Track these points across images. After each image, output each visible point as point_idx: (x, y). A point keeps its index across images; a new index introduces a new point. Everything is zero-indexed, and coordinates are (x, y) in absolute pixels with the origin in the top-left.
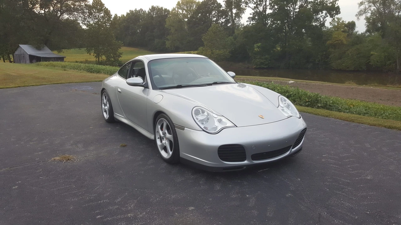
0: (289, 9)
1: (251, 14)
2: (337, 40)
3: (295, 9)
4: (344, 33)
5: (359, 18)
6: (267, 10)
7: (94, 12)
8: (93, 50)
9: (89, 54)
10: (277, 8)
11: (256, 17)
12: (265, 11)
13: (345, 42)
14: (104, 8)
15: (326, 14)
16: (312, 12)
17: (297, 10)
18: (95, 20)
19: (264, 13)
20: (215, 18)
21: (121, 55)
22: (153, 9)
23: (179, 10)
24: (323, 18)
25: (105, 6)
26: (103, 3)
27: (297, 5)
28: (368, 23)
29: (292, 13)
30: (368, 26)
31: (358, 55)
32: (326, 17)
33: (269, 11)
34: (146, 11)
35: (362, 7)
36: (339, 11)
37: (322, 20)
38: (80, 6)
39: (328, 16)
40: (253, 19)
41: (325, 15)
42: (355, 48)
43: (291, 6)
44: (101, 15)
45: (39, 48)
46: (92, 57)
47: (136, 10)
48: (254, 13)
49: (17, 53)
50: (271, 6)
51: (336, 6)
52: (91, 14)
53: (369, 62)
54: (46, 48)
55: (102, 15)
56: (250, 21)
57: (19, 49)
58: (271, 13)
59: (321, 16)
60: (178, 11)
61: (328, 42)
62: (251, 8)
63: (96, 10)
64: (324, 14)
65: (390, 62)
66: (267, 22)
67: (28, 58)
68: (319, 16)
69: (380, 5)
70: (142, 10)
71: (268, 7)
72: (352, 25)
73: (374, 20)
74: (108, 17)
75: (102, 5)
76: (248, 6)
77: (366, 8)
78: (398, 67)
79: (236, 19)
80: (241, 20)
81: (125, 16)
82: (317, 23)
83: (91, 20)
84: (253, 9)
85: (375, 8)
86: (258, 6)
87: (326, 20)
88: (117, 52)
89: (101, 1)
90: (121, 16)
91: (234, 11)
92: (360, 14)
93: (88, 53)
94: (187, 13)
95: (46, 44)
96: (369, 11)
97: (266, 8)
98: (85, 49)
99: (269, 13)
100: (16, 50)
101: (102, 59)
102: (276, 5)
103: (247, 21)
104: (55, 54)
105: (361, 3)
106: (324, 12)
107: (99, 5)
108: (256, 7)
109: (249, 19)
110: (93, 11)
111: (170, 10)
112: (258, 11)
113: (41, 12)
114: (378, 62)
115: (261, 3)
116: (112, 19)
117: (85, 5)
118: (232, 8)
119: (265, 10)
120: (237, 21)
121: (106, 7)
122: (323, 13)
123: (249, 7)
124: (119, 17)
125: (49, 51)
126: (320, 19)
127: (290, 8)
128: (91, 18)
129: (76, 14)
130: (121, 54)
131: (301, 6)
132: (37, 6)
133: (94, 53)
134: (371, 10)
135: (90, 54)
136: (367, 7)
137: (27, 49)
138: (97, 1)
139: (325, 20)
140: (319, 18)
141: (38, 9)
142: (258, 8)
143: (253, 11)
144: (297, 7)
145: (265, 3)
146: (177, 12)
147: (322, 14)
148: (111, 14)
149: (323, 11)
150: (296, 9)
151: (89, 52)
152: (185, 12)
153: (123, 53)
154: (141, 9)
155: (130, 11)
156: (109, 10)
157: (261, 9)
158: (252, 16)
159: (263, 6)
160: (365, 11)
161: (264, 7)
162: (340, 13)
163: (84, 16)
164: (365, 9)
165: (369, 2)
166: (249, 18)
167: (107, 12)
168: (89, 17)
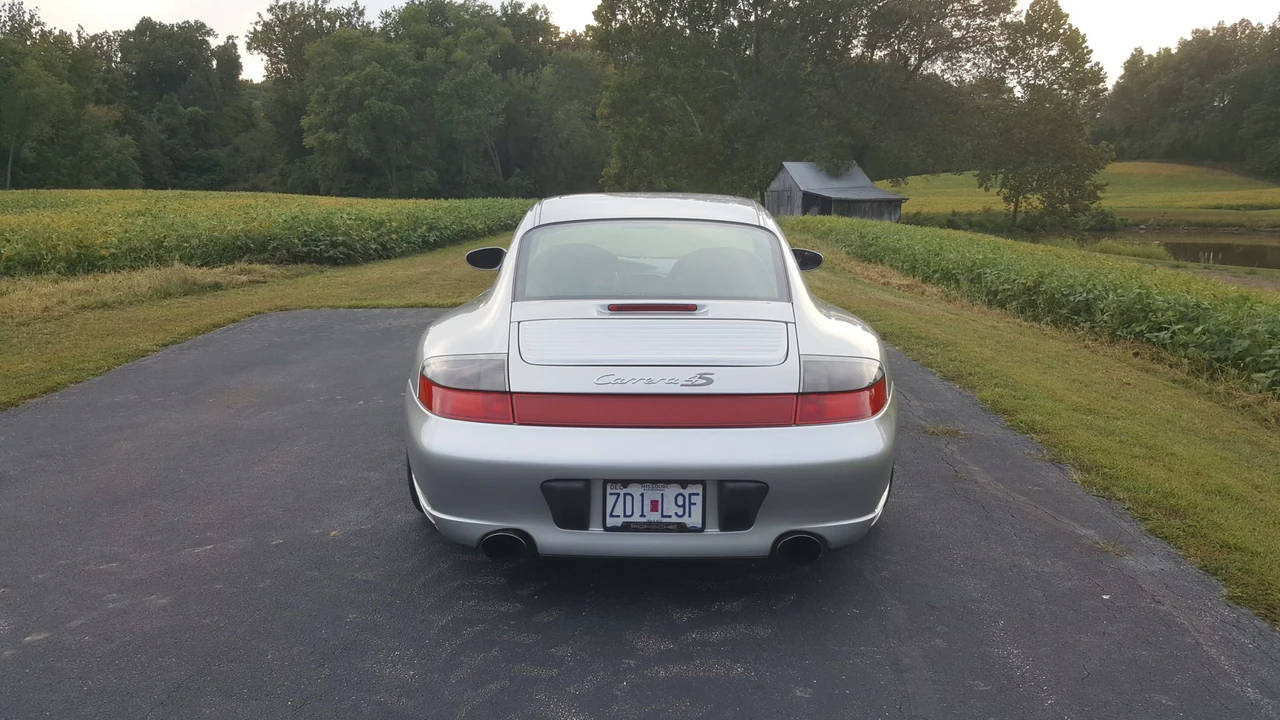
7: (1028, 46)
8: (1001, 176)
9: (982, 189)
14: (1067, 27)
18: (1028, 74)
21: (1100, 193)
25: (1069, 21)
26: (1065, 10)
34: (1262, 28)
44: (1050, 52)
45: (834, 172)
46: (991, 200)
47: (1220, 29)
49: (775, 186)
54: (857, 171)
55: (1053, 53)
57: (781, 175)
63: (1032, 39)
67: (798, 200)
70: (1249, 23)
74: (1075, 58)
75: (1059, 17)
81: (1174, 51)
83: (1013, 74)
88: (1087, 182)
89: (1057, 6)
90: (1159, 53)
93: (980, 186)
95: (860, 163)
98: (977, 172)
100: (773, 179)
101: (1030, 204)
104: (883, 190)
107: (1047, 21)
110: (1024, 41)
116: (1087, 66)
121: (1071, 26)
124: (1150, 56)
125: (864, 180)
128: (1012, 66)
130: (1101, 187)
133: (1002, 188)
135: (987, 189)
137: (802, 176)
138: (1042, 8)
151: (984, 182)
153: (1107, 184)
154: (1243, 20)
155: (1196, 32)
156: (1082, 34)
167: (1075, 44)
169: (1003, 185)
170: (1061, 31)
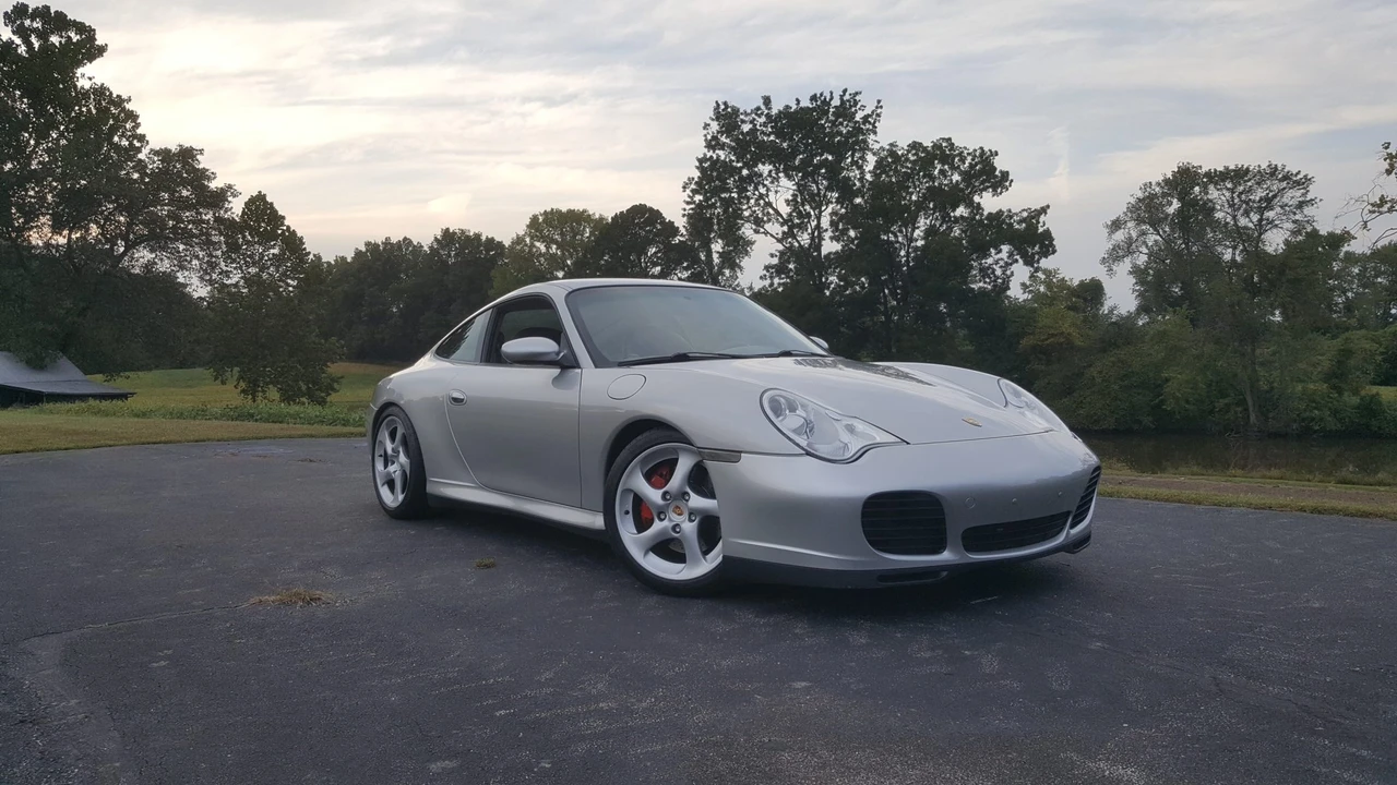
0: (892, 238)
1: (772, 256)
2: (1053, 335)
3: (911, 240)
4: (1072, 313)
5: (1114, 268)
6: (823, 242)
7: (248, 243)
8: (236, 369)
9: (218, 382)
10: (856, 238)
11: (789, 263)
12: (818, 248)
13: (1078, 343)
14: (285, 228)
15: (1011, 255)
16: (966, 248)
17: (920, 243)
18: (250, 270)
19: (815, 254)
20: (659, 268)
21: (336, 386)
22: (448, 237)
23: (538, 244)
24: (1001, 267)
25: (286, 223)
26: (280, 212)
27: (918, 228)
28: (1142, 285)
29: (903, 253)
30: (1141, 295)
31: (1122, 380)
32: (1011, 264)
33: (830, 247)
34: (422, 247)
35: (1120, 236)
36: (1051, 245)
37: (999, 272)
38: (198, 222)
39: (1017, 261)
40: (780, 269)
41: (1009, 257)
42: (1112, 359)
43: (901, 231)
44: (272, 251)
45: (36, 364)
46: (229, 395)
47: (387, 242)
48: (782, 253)
50: (837, 229)
51: (1041, 230)
52: (233, 247)
53: (1162, 402)
54: (64, 362)
55: (276, 251)
56: (771, 278)
58: (837, 253)
59: (997, 263)
60: (532, 245)
61: (1025, 342)
62: (772, 235)
63: (252, 237)
64: (1004, 255)
65: (1226, 401)
66: (827, 279)
68: (990, 261)
69: (1172, 230)
70: (411, 242)
71: (827, 235)
72: (1092, 292)
73: (1158, 274)
74: (296, 257)
75: (276, 219)
76: (762, 230)
77: (1130, 238)
78: (1253, 418)
79: (723, 274)
80: (739, 274)
81: (349, 260)
82: (985, 282)
83: (235, 268)
84: (779, 241)
85: (1158, 237)
86: (795, 231)
87: (1012, 272)
88: (324, 375)
89: (272, 208)
90: (336, 261)
91: (717, 247)
92: (1115, 256)
93: (216, 379)
94: (563, 254)
95: (64, 349)
96: (1141, 249)
97: (821, 238)
99: (830, 253)
102: (853, 228)
103: (761, 278)
104: (97, 383)
105: (1116, 225)
106: (1005, 248)
107: (263, 221)
108: (790, 234)
109: (768, 271)
110: (244, 237)
111: (507, 243)
112: (796, 244)
113: (53, 242)
114: (1187, 402)
115: (802, 223)
117: (218, 220)
118: (710, 239)
119: (816, 243)
120: (727, 279)
121: (288, 227)
122: (1000, 251)
123: (766, 233)
124: (329, 263)
125: (77, 374)
126: (994, 270)
127: (896, 236)
128: (234, 261)
129: (182, 247)
130: (334, 380)
131: (930, 232)
132: (43, 220)
133: (238, 380)
134: (1147, 246)
135: (224, 382)
136: (1134, 235)
138: (257, 208)
139: (1008, 272)
140: (988, 268)
141: (47, 230)
142: (794, 237)
143: (781, 247)
144: (917, 233)
145: (815, 222)
146: (530, 251)
147: (999, 256)
148: (305, 249)
149: (1002, 247)
150: (917, 240)
151: (219, 377)
152: (557, 249)
153: (342, 377)
154: (405, 239)
155: (368, 244)
156: (299, 235)
157: (804, 239)
158: (775, 261)
159: (809, 231)
160: (1128, 248)
161: (813, 233)
162: (1054, 252)
163: (211, 256)
164: (1130, 241)
165: (1140, 221)
166: (767, 268)
167: (293, 243)
168: (230, 257)
169: (241, 378)
170: (280, 232)
